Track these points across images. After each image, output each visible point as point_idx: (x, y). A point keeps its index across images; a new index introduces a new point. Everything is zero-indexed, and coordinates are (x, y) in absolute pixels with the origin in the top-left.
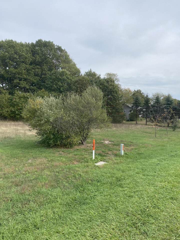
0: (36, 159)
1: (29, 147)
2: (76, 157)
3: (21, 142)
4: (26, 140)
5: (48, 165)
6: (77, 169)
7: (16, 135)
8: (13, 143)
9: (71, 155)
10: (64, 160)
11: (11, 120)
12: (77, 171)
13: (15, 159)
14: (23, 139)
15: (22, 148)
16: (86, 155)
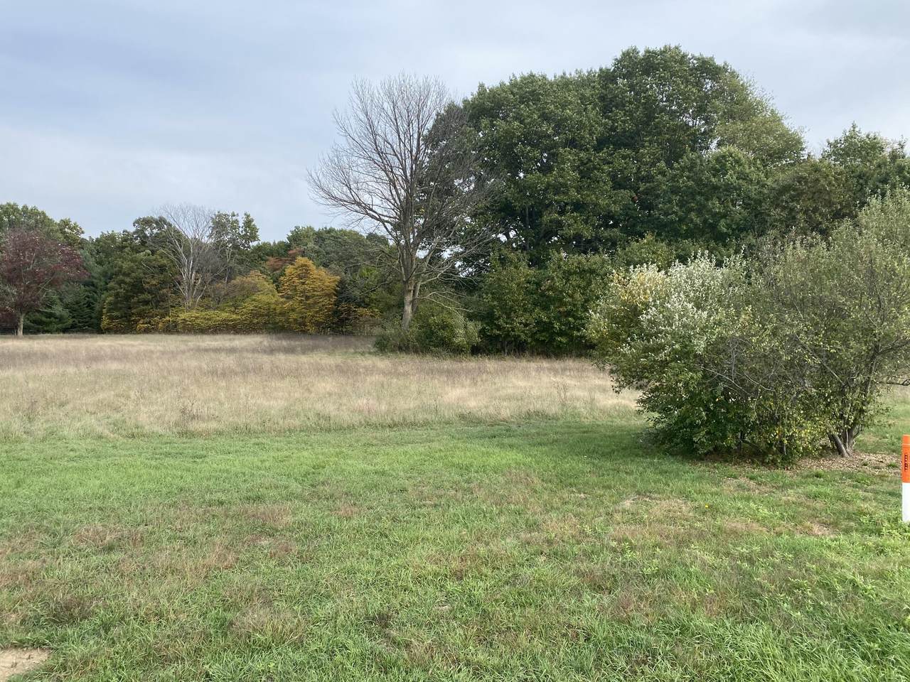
0: (650, 498)
1: (616, 453)
2: (819, 505)
3: (584, 432)
4: (598, 426)
5: (698, 525)
6: (831, 556)
7: (564, 405)
8: (556, 433)
9: (791, 495)
10: (764, 511)
11: (538, 354)
12: (833, 566)
13: (573, 492)
14: (587, 422)
15: (591, 453)
16: (865, 499)
